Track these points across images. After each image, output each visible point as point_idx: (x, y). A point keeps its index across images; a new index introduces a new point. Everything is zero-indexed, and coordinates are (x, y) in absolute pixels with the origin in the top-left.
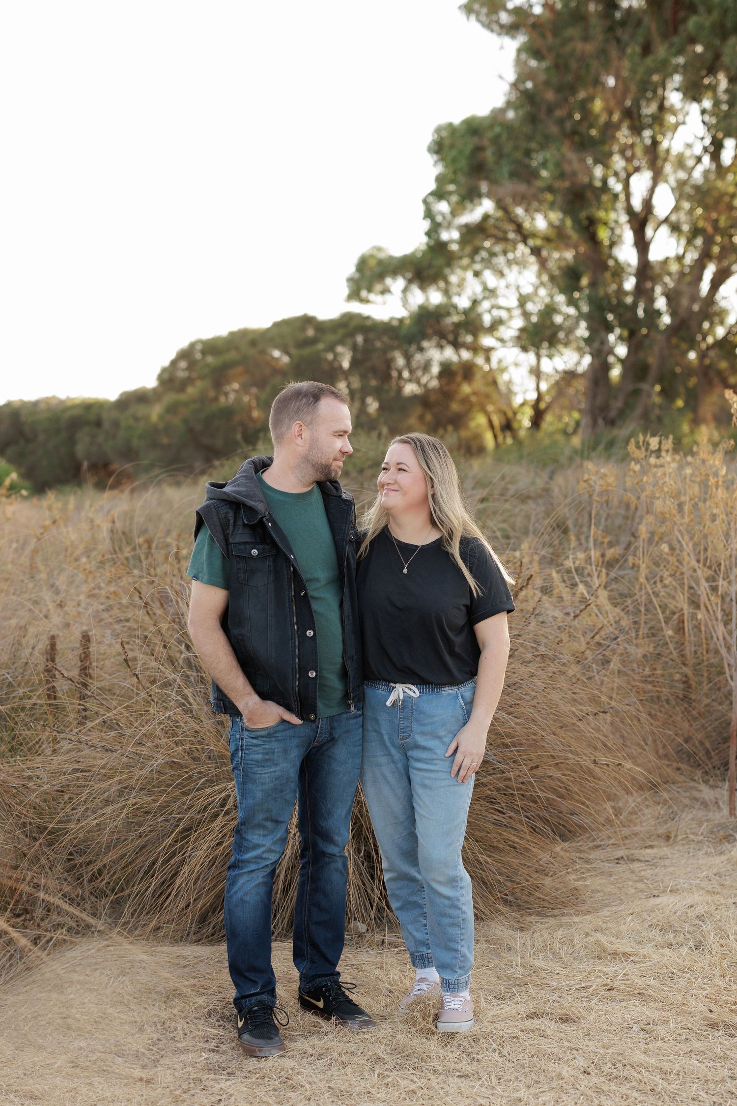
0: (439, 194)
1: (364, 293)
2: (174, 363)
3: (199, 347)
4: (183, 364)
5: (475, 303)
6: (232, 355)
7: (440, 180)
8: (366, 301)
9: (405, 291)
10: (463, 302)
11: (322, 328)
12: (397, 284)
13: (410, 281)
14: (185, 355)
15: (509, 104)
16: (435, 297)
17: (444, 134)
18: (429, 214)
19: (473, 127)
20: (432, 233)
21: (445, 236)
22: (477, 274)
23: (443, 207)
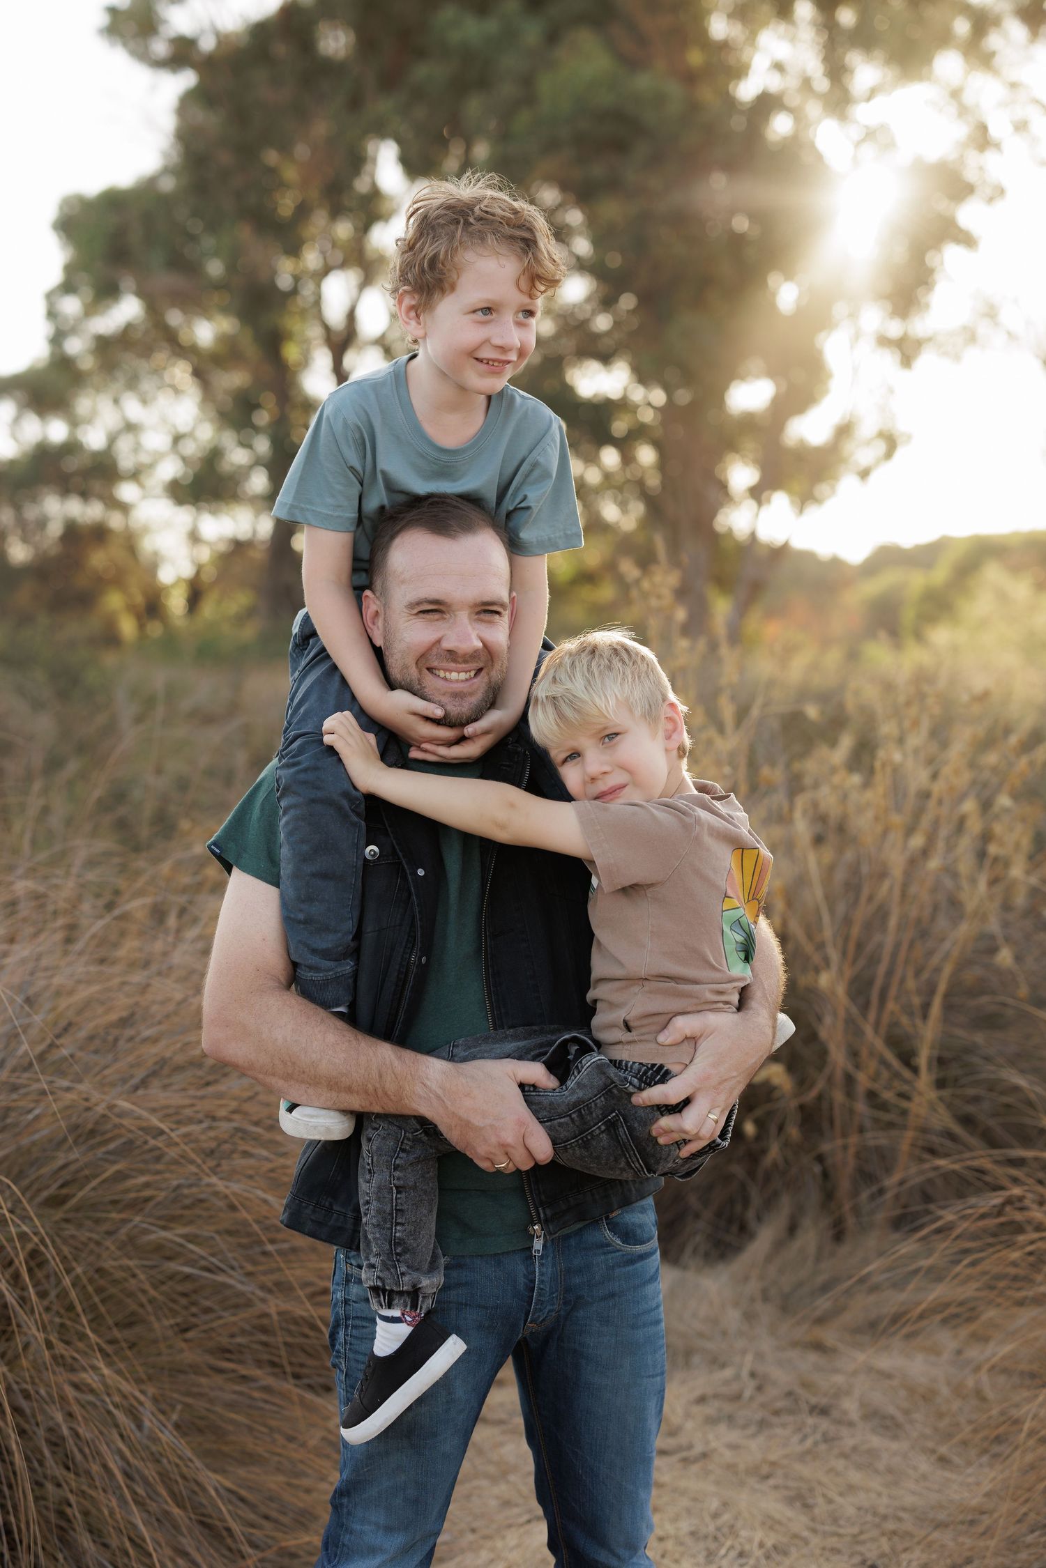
0: (68, 287)
5: (112, 439)
7: (69, 269)
9: (17, 420)
10: (95, 441)
13: (22, 407)
15: (166, 170)
16: (57, 431)
17: (74, 209)
18: (52, 314)
19: (113, 201)
20: (57, 339)
21: (71, 346)
22: (114, 401)
23: (71, 306)
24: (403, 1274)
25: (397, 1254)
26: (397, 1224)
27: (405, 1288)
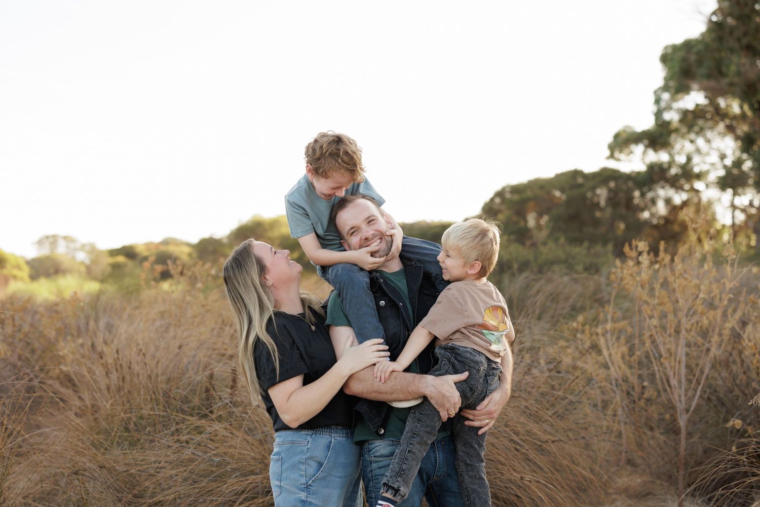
0: (665, 88)
1: (617, 154)
2: (492, 200)
3: (508, 190)
4: (498, 200)
5: (689, 159)
6: (529, 194)
7: (666, 79)
8: (618, 160)
9: (644, 153)
10: (681, 159)
11: (586, 177)
12: (639, 149)
13: (647, 147)
14: (500, 194)
16: (663, 157)
17: (670, 51)
18: (657, 101)
19: (688, 45)
20: (658, 114)
21: (667, 116)
22: (692, 142)
23: (666, 96)
24: (397, 481)
25: (400, 474)
26: (405, 463)
27: (395, 486)
